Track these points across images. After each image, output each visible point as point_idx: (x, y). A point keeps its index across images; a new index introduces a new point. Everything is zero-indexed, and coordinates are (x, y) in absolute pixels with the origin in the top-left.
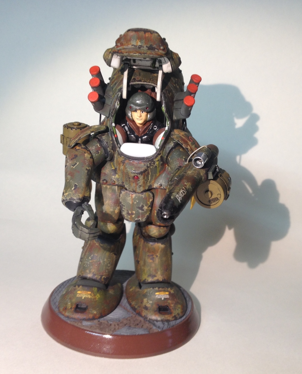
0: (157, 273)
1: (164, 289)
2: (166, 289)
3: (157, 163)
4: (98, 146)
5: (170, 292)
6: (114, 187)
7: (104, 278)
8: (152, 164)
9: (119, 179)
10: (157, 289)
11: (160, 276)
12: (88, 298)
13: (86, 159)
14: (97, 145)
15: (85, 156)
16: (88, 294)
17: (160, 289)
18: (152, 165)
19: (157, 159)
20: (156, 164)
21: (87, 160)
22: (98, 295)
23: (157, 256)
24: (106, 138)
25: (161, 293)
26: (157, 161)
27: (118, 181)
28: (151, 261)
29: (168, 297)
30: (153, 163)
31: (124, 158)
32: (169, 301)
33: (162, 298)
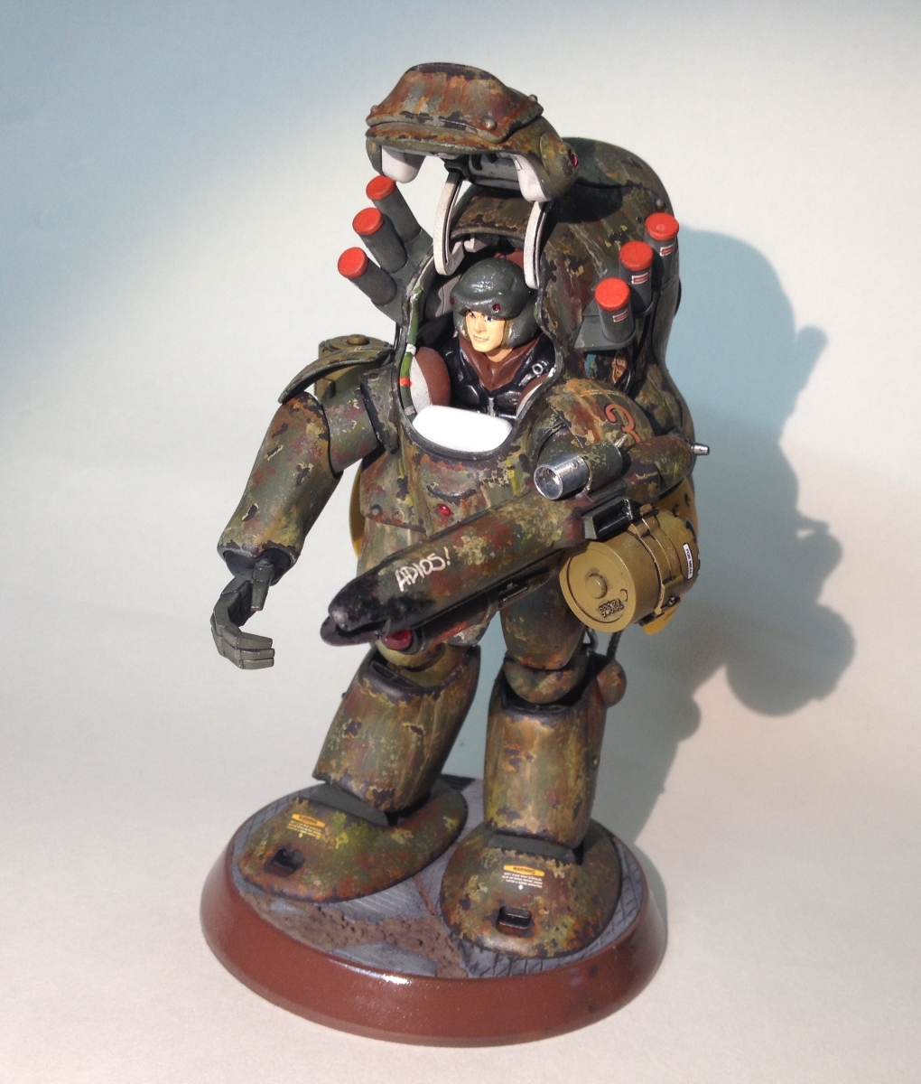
0: (524, 807)
1: (533, 859)
2: (542, 860)
3: (509, 475)
4: (355, 405)
5: (548, 873)
6: (401, 531)
7: (375, 792)
8: (494, 475)
9: (413, 510)
10: (512, 853)
11: (533, 819)
12: (314, 838)
13: (306, 440)
14: (352, 403)
15: (306, 429)
16: (316, 827)
17: (521, 857)
18: (493, 478)
19: (508, 463)
20: (505, 478)
21: (308, 443)
22: (344, 836)
23: (529, 757)
24: (378, 385)
25: (522, 870)
26: (509, 468)
27: (410, 516)
28: (511, 768)
29: (539, 884)
30: (496, 472)
31: (418, 448)
32: (539, 899)
33: (518, 885)
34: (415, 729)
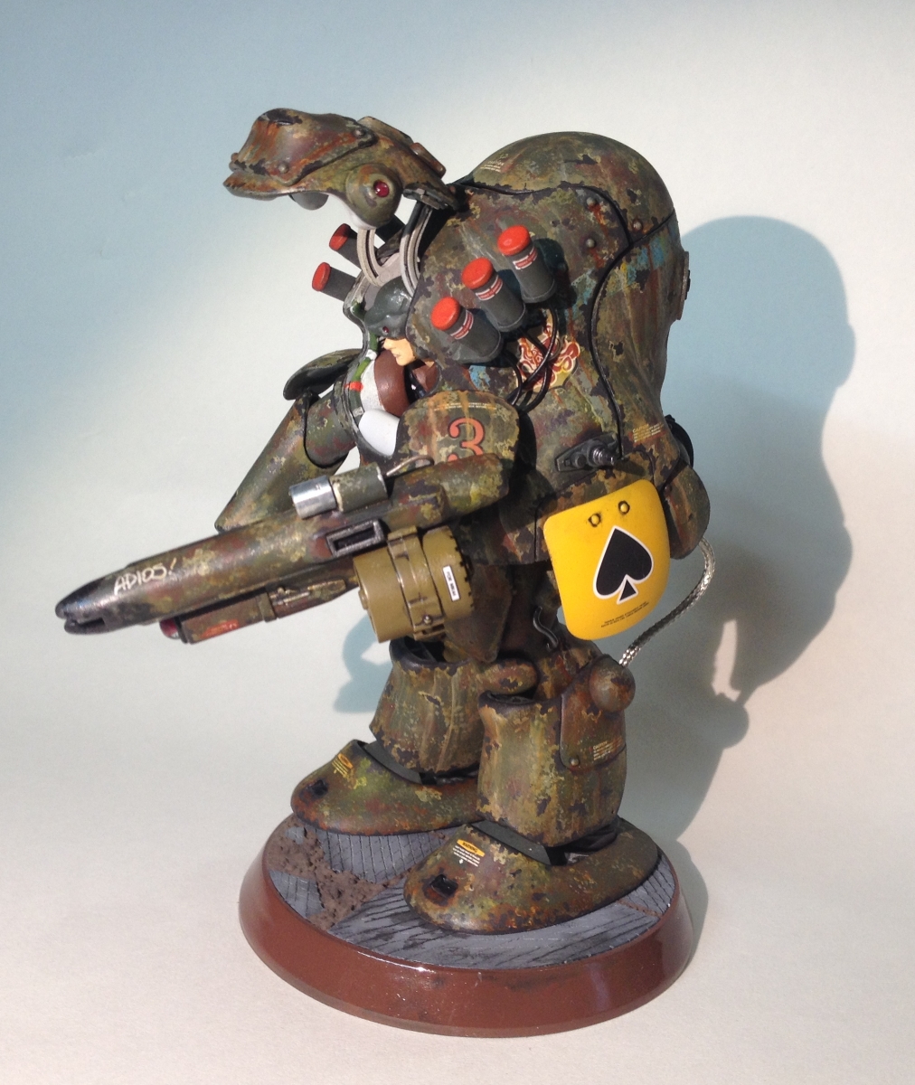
0: (491, 794)
1: (481, 839)
2: (488, 842)
4: (328, 405)
5: (489, 856)
7: (399, 750)
10: (469, 830)
11: (497, 807)
12: (341, 776)
16: (347, 767)
17: (474, 835)
22: (365, 780)
23: (496, 745)
25: (469, 846)
28: (486, 754)
29: (477, 863)
32: (471, 876)
33: (460, 858)
34: (430, 699)
